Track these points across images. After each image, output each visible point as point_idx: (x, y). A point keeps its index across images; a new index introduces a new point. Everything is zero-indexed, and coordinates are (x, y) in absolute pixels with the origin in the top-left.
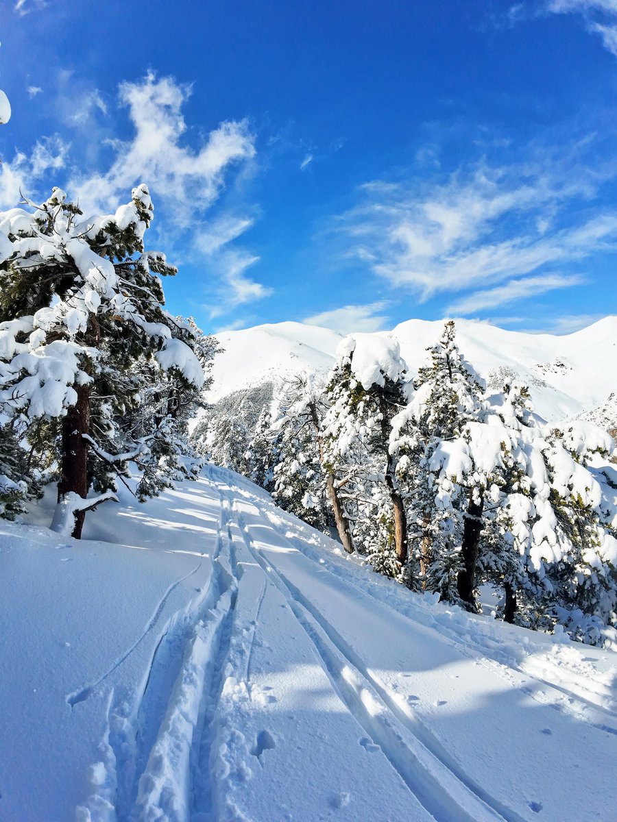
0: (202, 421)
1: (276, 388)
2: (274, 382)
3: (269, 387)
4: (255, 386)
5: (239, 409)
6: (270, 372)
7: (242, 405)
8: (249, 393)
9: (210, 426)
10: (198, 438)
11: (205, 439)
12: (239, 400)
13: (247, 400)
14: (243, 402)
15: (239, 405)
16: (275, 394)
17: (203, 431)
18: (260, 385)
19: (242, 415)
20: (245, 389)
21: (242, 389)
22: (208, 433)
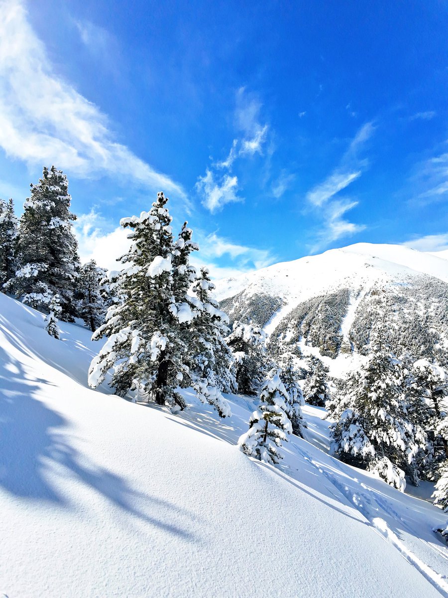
0: (283, 321)
1: (353, 294)
2: (350, 289)
3: (346, 294)
4: (332, 292)
5: (317, 312)
6: (346, 280)
7: (319, 309)
8: (326, 299)
9: (289, 325)
10: (278, 336)
11: (285, 337)
12: (317, 304)
13: (324, 304)
14: (320, 306)
15: (317, 308)
16: (352, 300)
17: (283, 329)
18: (336, 291)
19: (319, 317)
20: (322, 295)
21: (319, 295)
22: (288, 332)
